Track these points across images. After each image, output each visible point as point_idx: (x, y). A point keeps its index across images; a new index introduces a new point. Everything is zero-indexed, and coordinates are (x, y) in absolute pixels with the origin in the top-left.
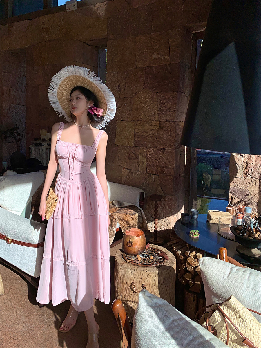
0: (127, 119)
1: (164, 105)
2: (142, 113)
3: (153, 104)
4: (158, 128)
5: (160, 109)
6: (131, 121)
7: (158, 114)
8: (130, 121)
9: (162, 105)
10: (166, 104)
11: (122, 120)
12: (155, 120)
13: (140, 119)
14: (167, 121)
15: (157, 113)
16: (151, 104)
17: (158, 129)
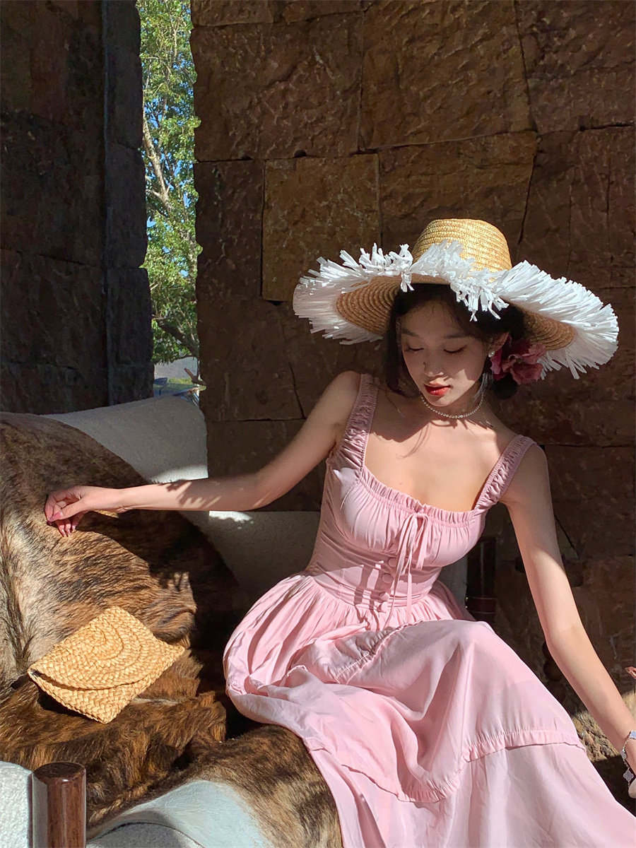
0: (334, 144)
1: (561, 37)
2: (426, 98)
3: (492, 36)
4: (528, 173)
5: (536, 62)
6: (359, 152)
7: (527, 91)
8: (352, 155)
9: (548, 38)
10: (572, 33)
11: (301, 154)
12: (507, 132)
13: (415, 134)
14: (582, 129)
15: (518, 89)
16: (481, 41)
17: (532, 183)
